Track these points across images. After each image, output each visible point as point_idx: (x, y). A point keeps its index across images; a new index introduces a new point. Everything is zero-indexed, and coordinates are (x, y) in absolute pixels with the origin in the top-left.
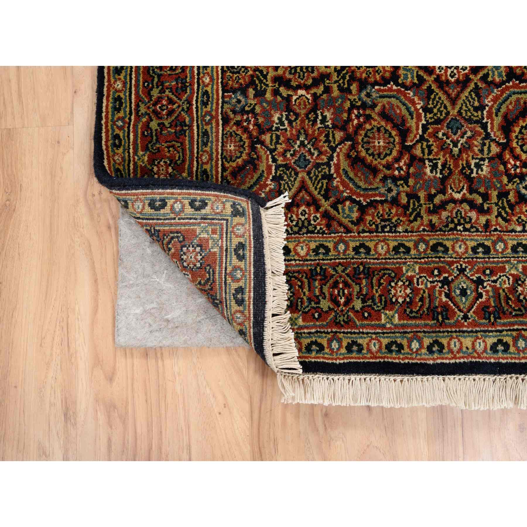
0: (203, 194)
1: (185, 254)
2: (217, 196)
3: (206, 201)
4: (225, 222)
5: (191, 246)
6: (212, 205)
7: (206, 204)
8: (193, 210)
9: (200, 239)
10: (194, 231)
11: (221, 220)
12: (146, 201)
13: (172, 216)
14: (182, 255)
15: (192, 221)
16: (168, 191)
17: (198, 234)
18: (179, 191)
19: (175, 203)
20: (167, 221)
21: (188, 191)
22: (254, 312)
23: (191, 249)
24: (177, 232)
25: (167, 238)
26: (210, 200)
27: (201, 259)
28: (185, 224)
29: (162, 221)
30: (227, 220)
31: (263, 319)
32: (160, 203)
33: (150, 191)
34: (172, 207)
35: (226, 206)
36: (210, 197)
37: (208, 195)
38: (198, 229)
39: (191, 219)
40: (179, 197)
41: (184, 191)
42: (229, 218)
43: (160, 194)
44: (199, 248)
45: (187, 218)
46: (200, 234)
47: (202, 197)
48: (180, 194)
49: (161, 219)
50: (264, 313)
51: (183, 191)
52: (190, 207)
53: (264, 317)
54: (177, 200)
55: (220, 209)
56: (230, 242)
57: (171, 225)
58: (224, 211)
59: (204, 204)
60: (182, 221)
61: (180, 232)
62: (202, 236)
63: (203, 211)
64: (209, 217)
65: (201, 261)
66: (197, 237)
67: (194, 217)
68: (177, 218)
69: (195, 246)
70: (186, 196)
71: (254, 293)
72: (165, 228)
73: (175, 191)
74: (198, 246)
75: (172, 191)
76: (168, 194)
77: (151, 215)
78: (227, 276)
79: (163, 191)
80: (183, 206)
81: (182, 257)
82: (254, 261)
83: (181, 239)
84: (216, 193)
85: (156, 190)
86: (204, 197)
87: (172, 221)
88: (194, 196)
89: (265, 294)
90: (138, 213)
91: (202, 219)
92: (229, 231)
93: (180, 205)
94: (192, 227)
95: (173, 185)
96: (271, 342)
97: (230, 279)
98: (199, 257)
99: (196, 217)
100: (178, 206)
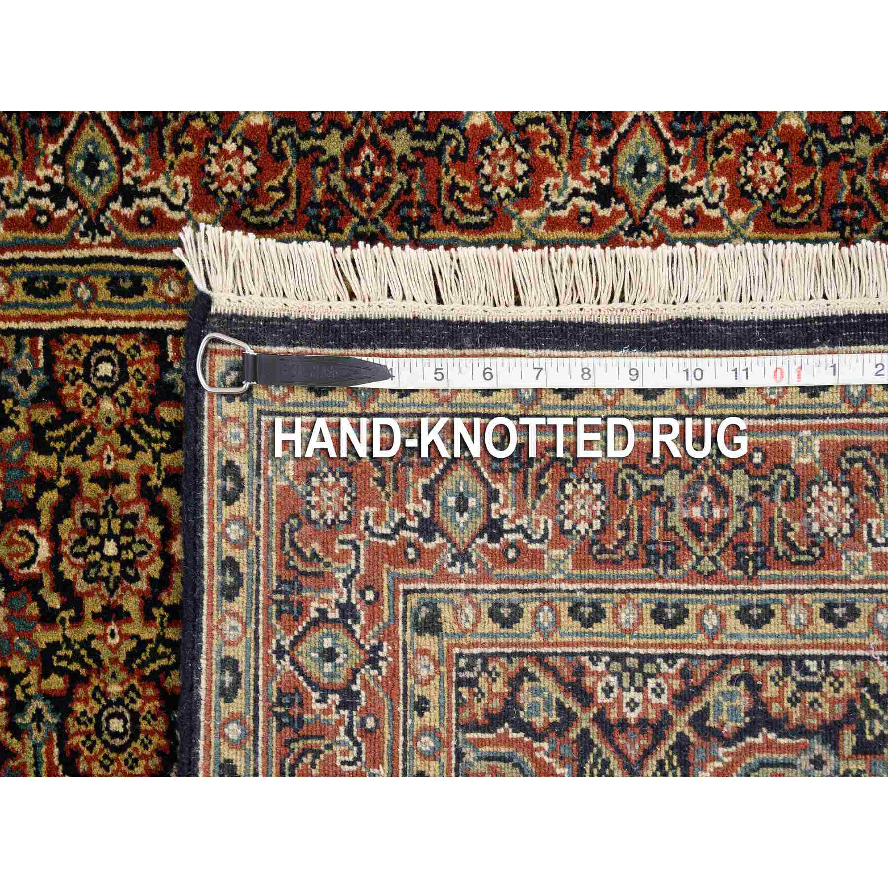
0: (210, 472)
1: (322, 515)
2: (212, 436)
3: (224, 463)
4: (263, 418)
5: (308, 498)
6: (231, 449)
7: (230, 463)
8: (241, 495)
9: (296, 477)
10: (282, 490)
11: (259, 427)
12: (224, 608)
13: (252, 543)
14: (325, 522)
15: (262, 499)
16: (205, 554)
17: (287, 483)
18: (205, 530)
19: (228, 540)
20: (262, 557)
21: (205, 507)
22: (435, 347)
23: (314, 499)
24: (282, 532)
25: (291, 559)
26: (220, 455)
27: (334, 474)
28: (269, 514)
29: (261, 569)
30: (260, 413)
31: (446, 323)
32: (228, 573)
33: (205, 598)
34: (236, 545)
35: (232, 415)
36: (215, 453)
37: (211, 459)
38: (279, 483)
39: (258, 501)
40: (218, 528)
41: (205, 516)
42: (256, 407)
43: (211, 572)
44: (313, 479)
45: (258, 508)
46: (287, 478)
47: (215, 473)
48: (212, 528)
49: (258, 572)
50: (435, 321)
51: (206, 520)
52: (236, 503)
53: (444, 321)
54: (223, 535)
55: (237, 430)
56: (302, 405)
57: (268, 545)
58: (242, 420)
59: (230, 469)
60: (262, 522)
61: (283, 525)
62: (291, 473)
63: (244, 471)
64: (255, 457)
65: (338, 474)
66: (292, 486)
67: (255, 493)
68: (258, 533)
69: (309, 488)
70: (215, 511)
71: (398, 347)
72: (274, 562)
73: (205, 538)
74: (309, 483)
75: (205, 545)
76: (211, 554)
77: (249, 597)
78: (367, 411)
79: (206, 567)
80: (236, 519)
81: (329, 522)
82: (337, 346)
83: (294, 522)
84: (205, 439)
85: (205, 583)
86: (215, 469)
87: (261, 544)
88: (215, 493)
89: (401, 320)
90: (244, 632)
91: (258, 474)
92: (282, 409)
93: (233, 527)
94: (274, 497)
95: (195, 544)
96: (489, 307)
97: (372, 405)
98: (330, 480)
99: (255, 487)
100: (235, 532)
